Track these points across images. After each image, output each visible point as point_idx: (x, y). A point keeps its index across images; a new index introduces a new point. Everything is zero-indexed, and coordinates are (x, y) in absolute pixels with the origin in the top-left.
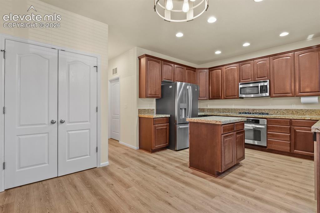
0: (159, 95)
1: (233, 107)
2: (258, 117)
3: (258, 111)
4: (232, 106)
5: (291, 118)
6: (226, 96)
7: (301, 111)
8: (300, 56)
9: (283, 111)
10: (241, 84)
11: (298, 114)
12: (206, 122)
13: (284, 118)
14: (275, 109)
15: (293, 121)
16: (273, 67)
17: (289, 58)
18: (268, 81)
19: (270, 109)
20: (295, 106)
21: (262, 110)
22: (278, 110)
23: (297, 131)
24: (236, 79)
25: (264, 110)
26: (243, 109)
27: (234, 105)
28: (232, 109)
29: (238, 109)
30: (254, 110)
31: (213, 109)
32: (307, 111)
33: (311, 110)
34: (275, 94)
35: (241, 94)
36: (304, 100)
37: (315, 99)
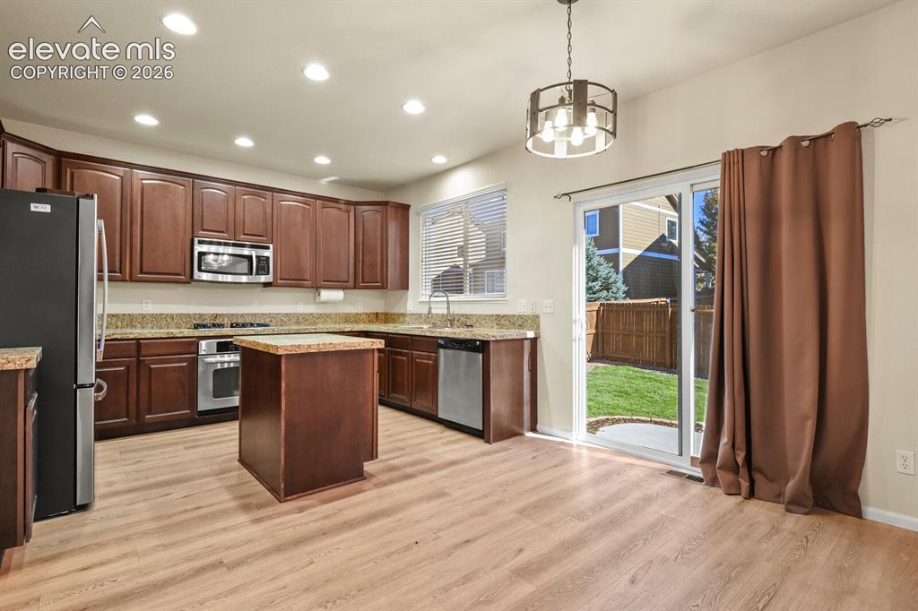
1: (149, 308)
3: (226, 320)
4: (144, 305)
7: (310, 317)
8: (324, 210)
9: (282, 318)
10: (200, 242)
11: (307, 323)
14: (266, 314)
16: (280, 219)
17: (306, 207)
19: (256, 314)
20: (302, 306)
21: (237, 315)
22: (272, 315)
25: (242, 315)
26: (184, 315)
27: (152, 303)
28: (143, 316)
29: (167, 315)
30: (216, 316)
32: (320, 316)
33: (325, 314)
34: (281, 279)
35: (200, 270)
36: (326, 295)
37: (338, 295)
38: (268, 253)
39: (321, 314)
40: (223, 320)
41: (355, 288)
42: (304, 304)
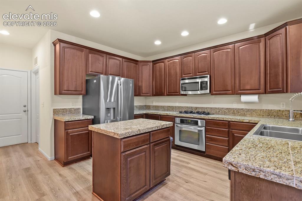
0: (81, 91)
1: (177, 104)
2: (196, 117)
3: (200, 110)
5: (230, 120)
6: (168, 93)
7: (242, 111)
8: (240, 48)
9: (225, 111)
10: (182, 79)
11: (239, 114)
12: (105, 134)
13: (222, 119)
14: (217, 108)
15: (232, 123)
16: (214, 61)
17: (229, 50)
18: (209, 76)
19: (212, 108)
20: (236, 104)
21: (204, 108)
22: (219, 109)
23: (235, 135)
24: (178, 73)
25: (206, 108)
26: (186, 107)
28: (176, 107)
29: (182, 107)
30: (196, 108)
31: (158, 106)
32: (248, 110)
33: (251, 109)
34: (215, 91)
35: (182, 90)
36: (244, 98)
37: (255, 98)
38: (206, 79)
39: (249, 110)
40: (199, 110)
41: (265, 93)
42: (237, 103)
